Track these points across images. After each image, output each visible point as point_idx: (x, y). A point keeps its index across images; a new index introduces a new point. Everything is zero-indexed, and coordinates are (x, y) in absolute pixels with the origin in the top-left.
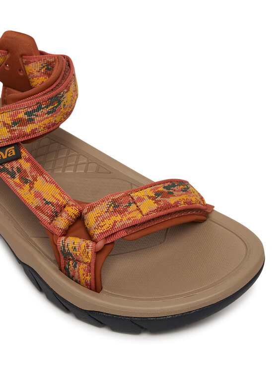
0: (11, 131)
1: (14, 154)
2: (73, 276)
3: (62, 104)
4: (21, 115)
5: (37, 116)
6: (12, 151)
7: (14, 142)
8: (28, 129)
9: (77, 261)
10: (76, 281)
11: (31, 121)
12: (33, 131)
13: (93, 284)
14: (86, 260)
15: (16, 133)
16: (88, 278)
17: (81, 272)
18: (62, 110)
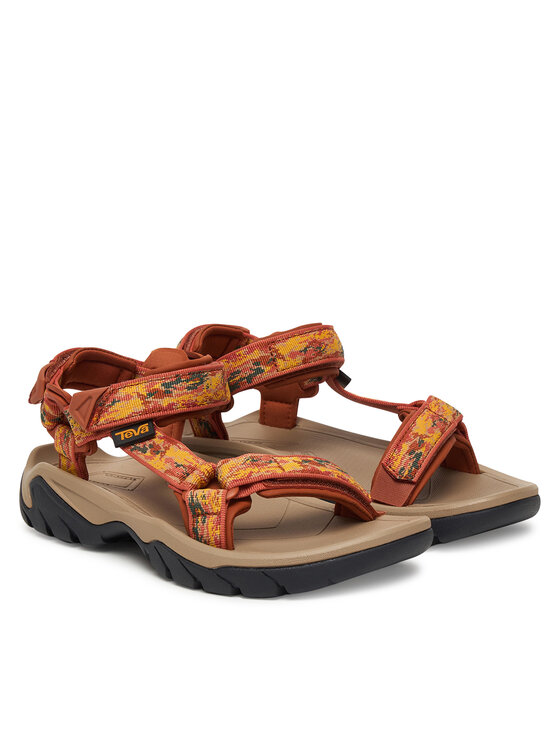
0: (145, 403)
1: (147, 430)
2: (202, 536)
3: (205, 384)
4: (158, 386)
5: (175, 388)
6: (145, 428)
7: (148, 416)
8: (165, 402)
9: (206, 514)
10: (205, 543)
11: (168, 393)
12: (170, 406)
13: (223, 540)
14: (216, 509)
15: (151, 405)
16: (218, 532)
17: (211, 525)
18: (205, 391)
